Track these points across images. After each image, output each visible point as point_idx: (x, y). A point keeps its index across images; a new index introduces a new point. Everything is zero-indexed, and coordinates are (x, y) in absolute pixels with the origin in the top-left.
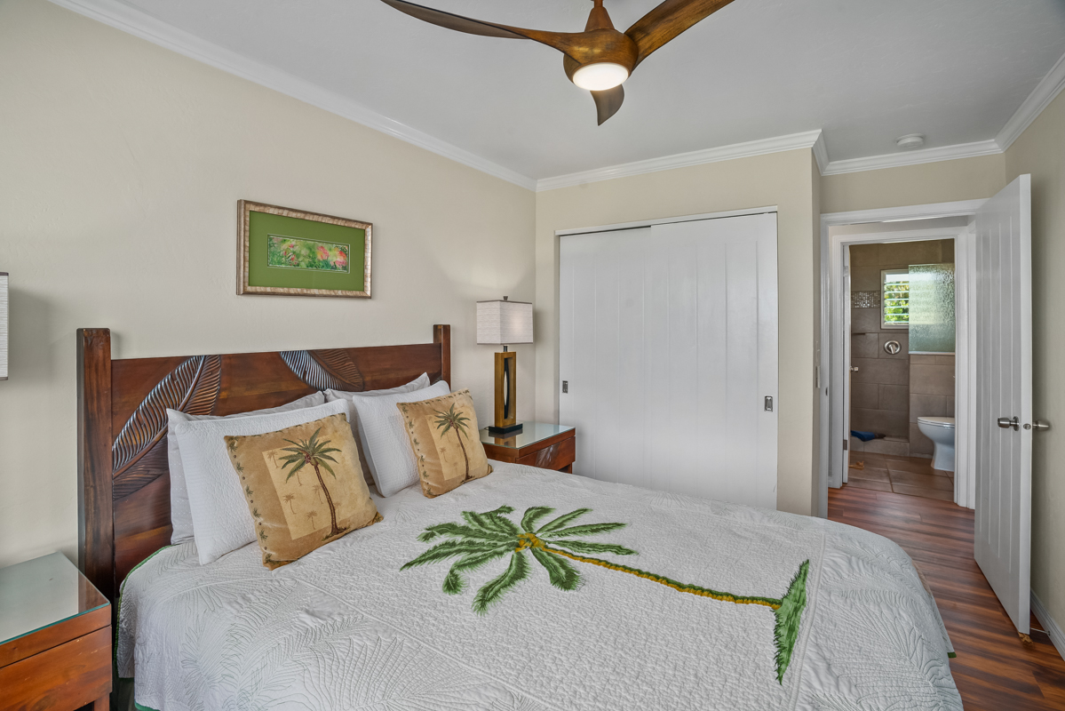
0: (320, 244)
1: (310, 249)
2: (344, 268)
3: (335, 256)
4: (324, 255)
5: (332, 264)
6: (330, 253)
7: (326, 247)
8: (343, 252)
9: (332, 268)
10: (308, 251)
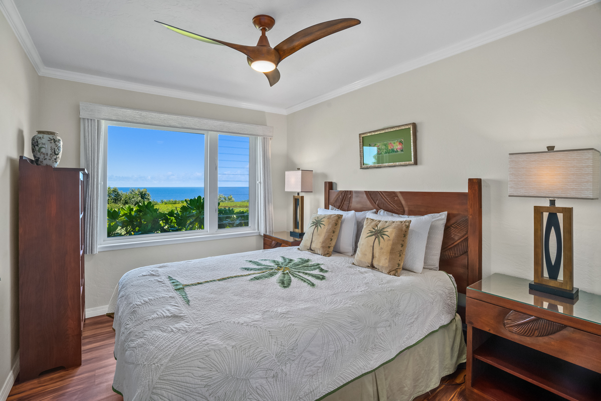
0: (390, 142)
1: (385, 145)
2: (402, 151)
3: (397, 145)
4: (391, 147)
5: (395, 150)
6: (394, 145)
7: (392, 142)
8: (401, 143)
9: (396, 152)
10: (385, 147)
